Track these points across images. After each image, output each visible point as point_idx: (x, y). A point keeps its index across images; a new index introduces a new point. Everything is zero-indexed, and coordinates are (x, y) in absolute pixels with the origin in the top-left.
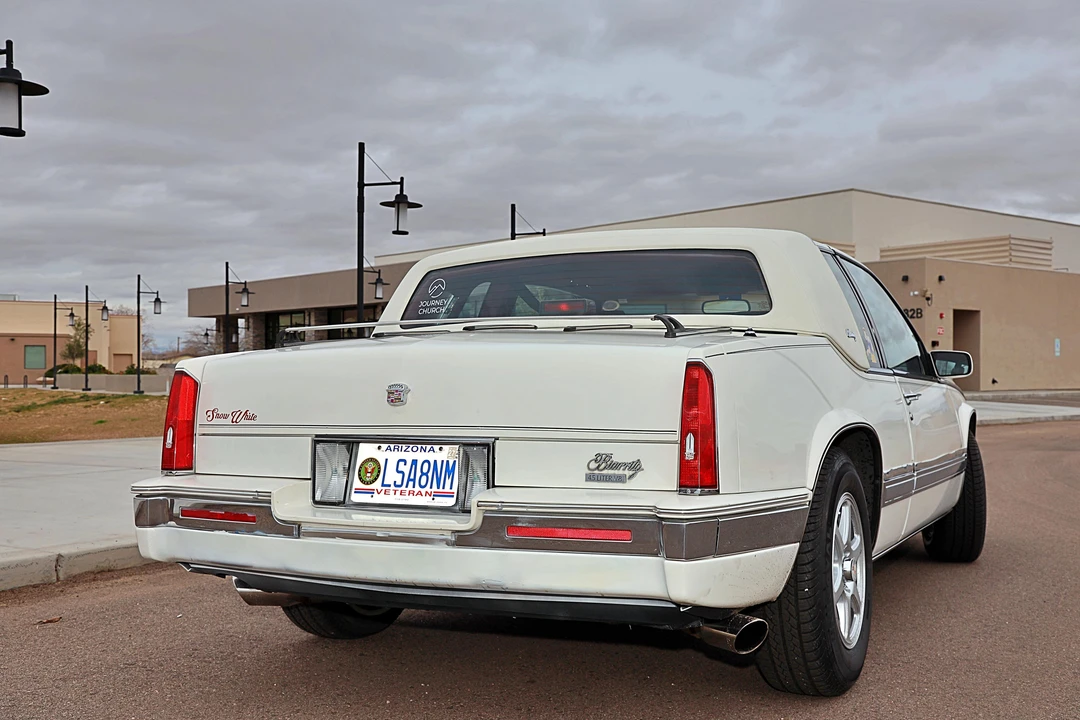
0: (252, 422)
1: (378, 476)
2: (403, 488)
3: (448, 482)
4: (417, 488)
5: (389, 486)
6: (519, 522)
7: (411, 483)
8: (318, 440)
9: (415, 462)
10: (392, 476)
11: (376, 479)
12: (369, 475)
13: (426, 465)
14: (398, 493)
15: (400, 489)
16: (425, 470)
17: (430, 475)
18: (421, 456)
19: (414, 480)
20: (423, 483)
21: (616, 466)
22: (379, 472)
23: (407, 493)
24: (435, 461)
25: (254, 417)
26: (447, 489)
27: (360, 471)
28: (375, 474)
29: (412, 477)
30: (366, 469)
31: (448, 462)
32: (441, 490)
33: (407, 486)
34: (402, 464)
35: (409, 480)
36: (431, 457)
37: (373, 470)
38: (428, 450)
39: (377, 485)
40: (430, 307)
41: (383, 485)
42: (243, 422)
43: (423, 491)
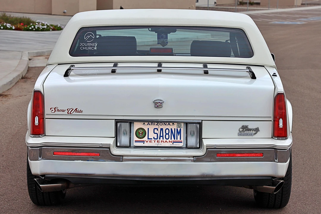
0: (80, 113)
1: (145, 135)
2: (158, 139)
3: (179, 137)
4: (165, 140)
5: (152, 139)
6: (222, 152)
7: (161, 138)
8: (117, 122)
9: (162, 129)
10: (152, 135)
11: (144, 137)
12: (141, 135)
13: (167, 130)
14: (156, 142)
15: (157, 140)
16: (167, 132)
17: (170, 134)
18: (164, 127)
19: (163, 136)
20: (167, 137)
21: (250, 130)
22: (146, 133)
23: (160, 142)
24: (171, 129)
25: (81, 111)
26: (179, 139)
27: (136, 133)
28: (144, 134)
29: (162, 135)
30: (139, 132)
31: (177, 129)
32: (176, 140)
33: (160, 139)
34: (156, 130)
35: (160, 136)
36: (169, 127)
37: (142, 133)
38: (167, 124)
39: (146, 138)
40: (87, 46)
41: (148, 139)
42: (74, 113)
43: (168, 141)
